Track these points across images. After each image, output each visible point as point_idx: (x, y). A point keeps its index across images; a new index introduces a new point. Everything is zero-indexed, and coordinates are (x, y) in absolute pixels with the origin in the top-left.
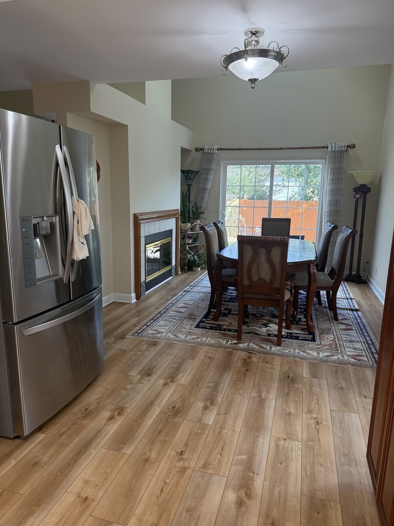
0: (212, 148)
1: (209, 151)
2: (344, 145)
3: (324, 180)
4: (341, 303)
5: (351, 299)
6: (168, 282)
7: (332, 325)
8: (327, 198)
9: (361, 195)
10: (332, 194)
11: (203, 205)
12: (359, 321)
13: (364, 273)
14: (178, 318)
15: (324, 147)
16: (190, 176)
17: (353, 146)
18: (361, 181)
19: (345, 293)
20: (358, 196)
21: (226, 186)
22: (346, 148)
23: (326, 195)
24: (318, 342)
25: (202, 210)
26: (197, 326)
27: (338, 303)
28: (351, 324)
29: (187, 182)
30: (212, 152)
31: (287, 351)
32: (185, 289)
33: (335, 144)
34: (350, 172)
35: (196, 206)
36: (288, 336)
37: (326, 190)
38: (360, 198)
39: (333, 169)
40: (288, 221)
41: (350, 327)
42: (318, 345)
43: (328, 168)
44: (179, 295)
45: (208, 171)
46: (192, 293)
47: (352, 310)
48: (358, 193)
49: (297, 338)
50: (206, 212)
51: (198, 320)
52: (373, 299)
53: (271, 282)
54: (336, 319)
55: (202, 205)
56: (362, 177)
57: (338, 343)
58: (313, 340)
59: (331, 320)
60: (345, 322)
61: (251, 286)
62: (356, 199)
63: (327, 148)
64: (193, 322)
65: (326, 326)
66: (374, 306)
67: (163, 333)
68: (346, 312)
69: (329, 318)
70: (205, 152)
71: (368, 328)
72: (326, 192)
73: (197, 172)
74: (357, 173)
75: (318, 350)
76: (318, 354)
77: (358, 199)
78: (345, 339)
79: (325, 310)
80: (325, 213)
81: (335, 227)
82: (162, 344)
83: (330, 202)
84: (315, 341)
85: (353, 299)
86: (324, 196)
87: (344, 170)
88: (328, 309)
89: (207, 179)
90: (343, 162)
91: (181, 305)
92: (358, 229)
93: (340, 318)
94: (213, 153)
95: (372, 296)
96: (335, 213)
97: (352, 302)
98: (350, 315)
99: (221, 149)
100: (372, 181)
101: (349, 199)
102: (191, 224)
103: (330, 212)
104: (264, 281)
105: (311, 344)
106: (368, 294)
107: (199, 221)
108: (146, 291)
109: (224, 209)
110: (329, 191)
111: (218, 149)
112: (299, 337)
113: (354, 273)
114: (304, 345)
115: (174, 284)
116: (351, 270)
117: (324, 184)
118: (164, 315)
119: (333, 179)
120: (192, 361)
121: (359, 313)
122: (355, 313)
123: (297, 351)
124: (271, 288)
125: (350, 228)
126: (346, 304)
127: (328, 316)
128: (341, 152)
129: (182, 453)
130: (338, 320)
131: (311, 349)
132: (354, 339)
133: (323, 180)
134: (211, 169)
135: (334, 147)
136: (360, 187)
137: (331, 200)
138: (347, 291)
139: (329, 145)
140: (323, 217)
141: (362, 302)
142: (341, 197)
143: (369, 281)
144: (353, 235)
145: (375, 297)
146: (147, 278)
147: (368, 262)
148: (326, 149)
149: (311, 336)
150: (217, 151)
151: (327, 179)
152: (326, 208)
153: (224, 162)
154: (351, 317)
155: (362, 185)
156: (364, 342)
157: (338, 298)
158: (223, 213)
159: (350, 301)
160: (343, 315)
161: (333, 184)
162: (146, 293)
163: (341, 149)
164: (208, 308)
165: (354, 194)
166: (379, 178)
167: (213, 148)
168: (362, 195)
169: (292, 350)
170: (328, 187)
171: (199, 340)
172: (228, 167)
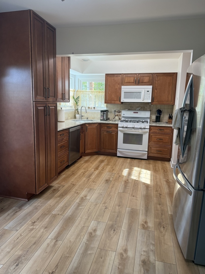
129: (106, 208)
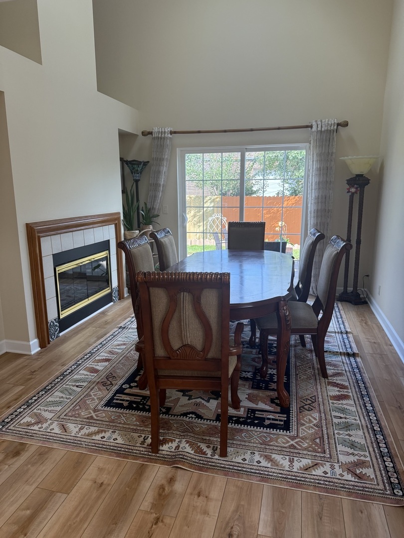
0: (163, 130)
1: (160, 135)
2: (333, 122)
3: (309, 170)
4: (333, 341)
5: (347, 333)
6: (103, 313)
7: (319, 387)
8: (313, 193)
9: (357, 188)
10: (319, 189)
11: (157, 206)
12: (358, 376)
13: (363, 289)
14: (85, 384)
15: (307, 127)
16: (136, 168)
17: (345, 124)
18: (356, 170)
19: (338, 321)
20: (353, 190)
21: (185, 181)
22: (335, 127)
23: (312, 190)
24: (293, 433)
25: (156, 213)
26: (109, 404)
27: (328, 342)
28: (347, 384)
29: (133, 176)
30: (163, 136)
31: (239, 460)
32: (122, 325)
33: (321, 121)
34: (342, 158)
35: (146, 207)
36: (248, 418)
37: (312, 183)
38: (356, 192)
39: (320, 155)
40: (262, 225)
41: (344, 392)
42: (293, 438)
43: (313, 154)
44: (108, 335)
45: (160, 161)
46: (130, 330)
47: (348, 355)
48: (353, 186)
49: (261, 423)
50: (161, 214)
51: (115, 388)
52: (376, 331)
53: (203, 350)
54: (325, 375)
55: (155, 207)
56: (358, 164)
57: (325, 432)
58: (286, 427)
59: (318, 378)
60: (338, 380)
61: (169, 358)
62: (350, 194)
63: (311, 127)
64: (106, 392)
65: (309, 392)
66: (379, 344)
67: (46, 420)
68: (339, 358)
69: (314, 373)
70: (154, 136)
71: (373, 393)
72: (312, 185)
73: (146, 164)
74: (351, 159)
75: (292, 452)
76: (291, 461)
77: (353, 194)
78: (336, 421)
79: (309, 355)
80: (311, 213)
81: (321, 238)
82: (32, 450)
83: (317, 198)
84: (289, 430)
85: (350, 333)
86: (309, 191)
87: (334, 156)
88: (314, 354)
89: (159, 172)
90: (332, 145)
91: (104, 355)
92: (354, 242)
93: (330, 371)
94: (164, 138)
95: (374, 325)
96: (324, 212)
97: (348, 338)
98: (346, 365)
99: (175, 133)
100: (370, 169)
101: (341, 194)
102: (140, 232)
103: (317, 212)
104: (192, 348)
105: (282, 438)
106: (369, 323)
107: (151, 227)
108: (60, 331)
109: (184, 211)
110: (316, 184)
111: (171, 133)
112: (263, 419)
113: (350, 289)
114: (271, 441)
115: (110, 314)
116: (346, 286)
117: (308, 176)
118: (69, 377)
119: (320, 168)
120: (65, 495)
121: (359, 360)
122: (352, 359)
123: (257, 457)
124: (206, 360)
125: (342, 240)
126: (340, 344)
127: (313, 368)
128: (329, 132)
130: (327, 378)
131: (281, 451)
132: (351, 420)
133: (307, 171)
134: (163, 159)
135: (319, 126)
136: (355, 177)
137: (319, 196)
138: (341, 317)
139: (314, 123)
140: (309, 218)
141: (362, 337)
142: (331, 191)
143: (370, 299)
144: (346, 249)
145: (378, 326)
146: (61, 313)
147: (368, 276)
148: (310, 129)
149: (284, 417)
150: (169, 135)
151: (313, 168)
152: (312, 207)
153: (182, 149)
154: (347, 369)
155: (358, 176)
156: (367, 426)
157: (329, 332)
158: (183, 216)
159: (345, 336)
160: (335, 366)
161: (320, 174)
162: (61, 334)
163: (329, 129)
164: (136, 364)
165: (348, 187)
166: (379, 166)
167: (165, 132)
168: (359, 189)
169: (248, 456)
170: (313, 180)
171: (98, 437)
172: (187, 155)
